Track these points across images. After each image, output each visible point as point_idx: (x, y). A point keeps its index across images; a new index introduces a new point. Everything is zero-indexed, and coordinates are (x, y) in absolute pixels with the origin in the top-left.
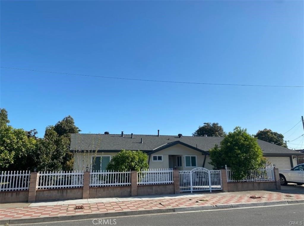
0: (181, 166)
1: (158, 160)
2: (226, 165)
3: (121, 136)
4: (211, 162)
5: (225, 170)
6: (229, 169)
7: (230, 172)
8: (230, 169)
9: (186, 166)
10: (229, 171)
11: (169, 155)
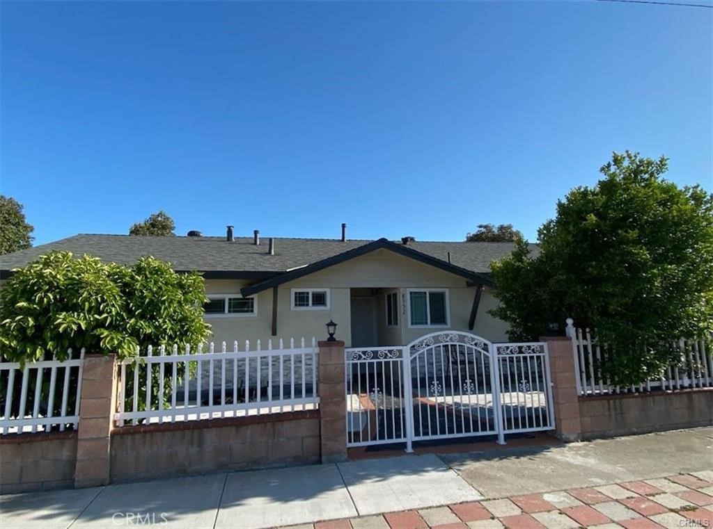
0: (396, 323)
1: (314, 304)
2: (570, 321)
3: (226, 239)
4: (501, 309)
5: (566, 343)
6: (584, 338)
7: (590, 350)
8: (588, 336)
9: (412, 324)
10: (585, 347)
11: (352, 290)
